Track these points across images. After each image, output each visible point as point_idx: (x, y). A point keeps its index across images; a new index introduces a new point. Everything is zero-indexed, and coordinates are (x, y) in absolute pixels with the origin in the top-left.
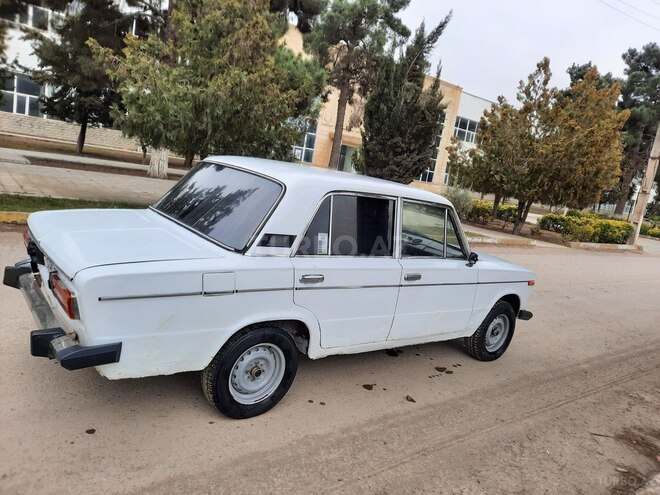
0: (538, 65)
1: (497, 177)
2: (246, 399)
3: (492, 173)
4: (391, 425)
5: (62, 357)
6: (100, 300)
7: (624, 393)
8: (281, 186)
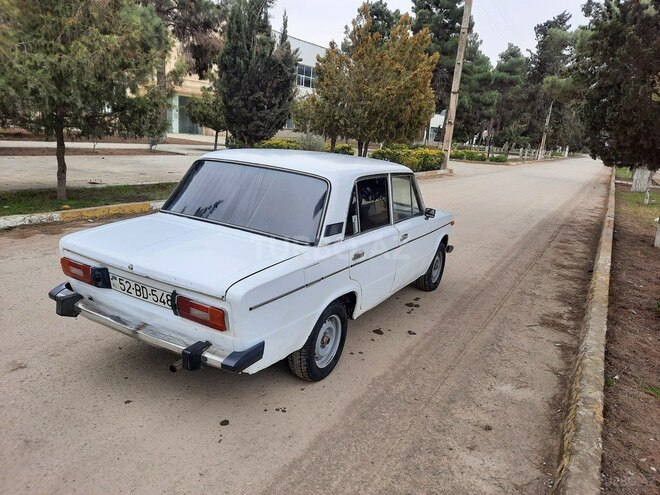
0: (359, 11)
1: (342, 122)
2: (321, 364)
3: (336, 118)
4: (418, 356)
5: (232, 363)
6: (251, 309)
7: (523, 293)
8: (325, 181)
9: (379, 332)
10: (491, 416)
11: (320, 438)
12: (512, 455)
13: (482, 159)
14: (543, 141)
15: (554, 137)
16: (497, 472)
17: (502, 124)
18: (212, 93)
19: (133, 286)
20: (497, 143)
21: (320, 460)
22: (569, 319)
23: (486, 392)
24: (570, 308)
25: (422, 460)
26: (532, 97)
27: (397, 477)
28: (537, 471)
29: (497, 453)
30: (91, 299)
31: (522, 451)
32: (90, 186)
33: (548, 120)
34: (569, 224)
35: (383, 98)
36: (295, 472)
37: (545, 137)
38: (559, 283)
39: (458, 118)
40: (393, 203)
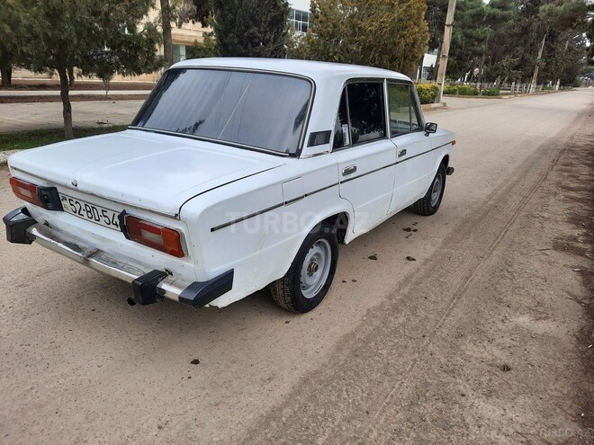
2: (308, 294)
3: (331, 54)
4: (417, 284)
5: (192, 296)
6: (212, 230)
7: (530, 216)
8: (309, 81)
9: (373, 258)
10: (508, 353)
11: (305, 381)
12: (538, 402)
13: (475, 94)
14: (535, 74)
15: (546, 70)
16: (523, 425)
17: (493, 61)
18: (213, 38)
19: (83, 207)
20: (489, 78)
21: (304, 408)
22: (585, 242)
23: (500, 325)
24: (585, 231)
25: (428, 408)
26: (526, 30)
27: (398, 432)
28: (575, 425)
29: (521, 400)
30: (47, 224)
31: (552, 397)
32: (97, 126)
33: (540, 54)
34: (570, 149)
35: (376, 32)
36: (274, 424)
37: (537, 70)
38: (567, 205)
39: (451, 54)
40: (391, 121)
